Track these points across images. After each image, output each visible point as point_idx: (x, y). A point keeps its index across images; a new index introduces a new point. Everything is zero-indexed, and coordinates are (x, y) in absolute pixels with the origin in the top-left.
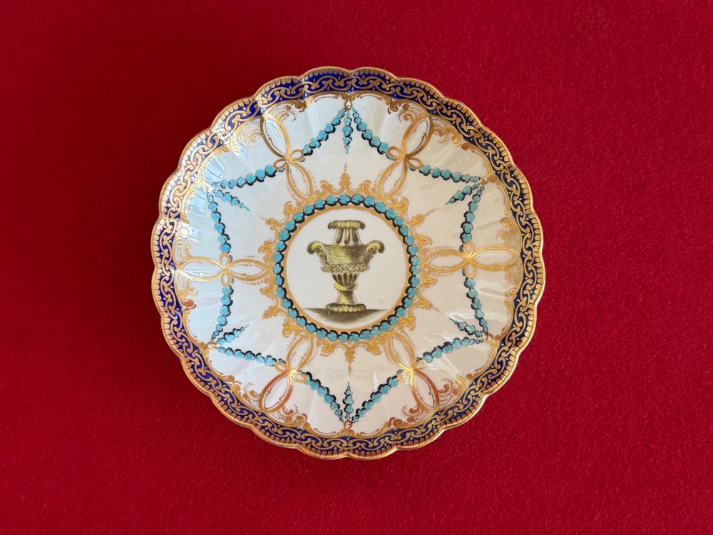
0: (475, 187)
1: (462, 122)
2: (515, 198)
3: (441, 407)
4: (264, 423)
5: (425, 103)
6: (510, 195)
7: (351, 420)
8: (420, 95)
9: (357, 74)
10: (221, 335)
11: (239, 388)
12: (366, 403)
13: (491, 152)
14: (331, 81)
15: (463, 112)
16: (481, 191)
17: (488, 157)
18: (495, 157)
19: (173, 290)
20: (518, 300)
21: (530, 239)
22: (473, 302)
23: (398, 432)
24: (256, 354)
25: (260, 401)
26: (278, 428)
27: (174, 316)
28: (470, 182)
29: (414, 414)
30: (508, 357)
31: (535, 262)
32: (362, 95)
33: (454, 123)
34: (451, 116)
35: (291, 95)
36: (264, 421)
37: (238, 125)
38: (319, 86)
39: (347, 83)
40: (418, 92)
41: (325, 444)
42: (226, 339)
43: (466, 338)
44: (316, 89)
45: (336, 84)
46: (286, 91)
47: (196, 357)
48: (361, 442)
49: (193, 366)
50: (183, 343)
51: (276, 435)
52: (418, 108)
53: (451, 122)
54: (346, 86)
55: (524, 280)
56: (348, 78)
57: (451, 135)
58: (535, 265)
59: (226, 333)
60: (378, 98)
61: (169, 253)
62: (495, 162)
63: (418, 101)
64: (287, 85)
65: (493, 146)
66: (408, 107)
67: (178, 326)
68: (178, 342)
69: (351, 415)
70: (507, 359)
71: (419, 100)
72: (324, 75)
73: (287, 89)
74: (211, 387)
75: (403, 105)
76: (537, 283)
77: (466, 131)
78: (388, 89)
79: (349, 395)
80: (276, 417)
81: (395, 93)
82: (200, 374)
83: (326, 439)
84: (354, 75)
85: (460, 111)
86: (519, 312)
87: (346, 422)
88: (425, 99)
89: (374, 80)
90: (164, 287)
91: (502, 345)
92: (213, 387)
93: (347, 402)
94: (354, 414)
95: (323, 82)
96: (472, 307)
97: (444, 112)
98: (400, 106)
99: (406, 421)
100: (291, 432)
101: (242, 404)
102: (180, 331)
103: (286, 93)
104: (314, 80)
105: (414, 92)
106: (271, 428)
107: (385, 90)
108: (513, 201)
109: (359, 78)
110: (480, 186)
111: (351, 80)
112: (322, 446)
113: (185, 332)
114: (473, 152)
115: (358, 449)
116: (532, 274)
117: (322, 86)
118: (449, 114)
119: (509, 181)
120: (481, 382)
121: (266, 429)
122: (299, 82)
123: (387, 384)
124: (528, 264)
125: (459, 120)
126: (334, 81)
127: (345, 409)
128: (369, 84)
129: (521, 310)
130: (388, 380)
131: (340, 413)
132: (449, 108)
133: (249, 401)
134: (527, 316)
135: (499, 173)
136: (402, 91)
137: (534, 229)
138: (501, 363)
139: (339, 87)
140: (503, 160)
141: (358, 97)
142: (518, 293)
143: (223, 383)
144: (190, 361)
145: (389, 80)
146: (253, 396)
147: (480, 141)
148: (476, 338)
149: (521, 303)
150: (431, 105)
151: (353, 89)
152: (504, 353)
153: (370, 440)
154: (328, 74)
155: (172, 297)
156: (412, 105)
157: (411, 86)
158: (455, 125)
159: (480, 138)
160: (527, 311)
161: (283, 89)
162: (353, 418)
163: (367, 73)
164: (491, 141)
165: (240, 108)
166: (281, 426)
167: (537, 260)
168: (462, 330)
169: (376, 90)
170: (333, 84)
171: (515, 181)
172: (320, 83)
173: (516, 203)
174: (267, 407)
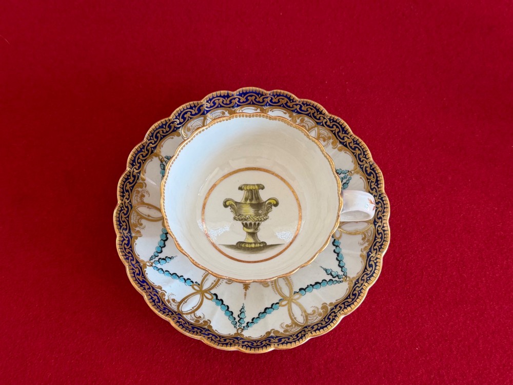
0: (345, 177)
1: (339, 131)
2: (372, 184)
3: (309, 323)
4: (179, 319)
5: (315, 117)
6: (369, 182)
7: (242, 328)
8: (313, 111)
9: (272, 94)
10: (157, 259)
11: (164, 295)
12: (255, 319)
13: (358, 152)
14: (254, 98)
15: (341, 124)
16: (349, 180)
17: (355, 156)
18: (360, 156)
19: (128, 221)
20: (370, 253)
21: (381, 211)
22: (338, 256)
23: (276, 338)
24: (179, 276)
25: (178, 307)
26: (189, 325)
27: (126, 237)
28: (342, 174)
29: (289, 328)
30: (360, 290)
31: (383, 227)
32: (274, 110)
33: (334, 132)
34: (332, 127)
35: (226, 104)
36: (179, 318)
37: (188, 120)
38: (245, 100)
39: (264, 100)
40: (311, 109)
41: (222, 340)
42: (159, 262)
43: (331, 280)
44: (244, 102)
45: (257, 100)
46: (223, 101)
47: (137, 268)
48: (248, 342)
49: (134, 273)
50: (129, 257)
51: (187, 329)
52: (311, 121)
53: (332, 131)
54: (263, 101)
55: (375, 240)
56: (266, 96)
57: (331, 141)
58: (383, 229)
59: (160, 258)
60: (284, 113)
61: (129, 195)
62: (360, 159)
63: (310, 116)
64: (224, 97)
65: (360, 148)
66: (304, 120)
67: (128, 245)
68: (126, 255)
69: (243, 325)
70: (359, 292)
71: (312, 116)
72: (250, 92)
73: (224, 99)
74: (145, 289)
75: (300, 118)
76: (384, 241)
77: (342, 137)
78: (291, 106)
79: (243, 312)
80: (188, 318)
81: (296, 109)
82: (139, 279)
83: (223, 337)
84: (270, 95)
85: (339, 123)
86: (370, 260)
87: (239, 329)
88: (315, 114)
89: (283, 99)
90: (122, 217)
91: (357, 282)
92: (146, 289)
93: (241, 317)
94: (245, 325)
95: (249, 98)
96: (337, 259)
97: (328, 124)
98: (298, 119)
99: (283, 332)
100: (198, 329)
101: (165, 305)
102: (129, 249)
103: (223, 102)
104: (243, 95)
105: (308, 109)
106: (184, 324)
107: (289, 107)
108: (371, 186)
109: (272, 97)
110: (348, 177)
111: (267, 97)
112: (220, 341)
113: (132, 250)
114: (345, 153)
115: (245, 345)
116: (381, 235)
117: (247, 100)
118: (331, 126)
119: (368, 172)
120: (340, 307)
121: (181, 323)
122: (233, 95)
123: (271, 308)
124: (378, 229)
125: (337, 130)
126: (256, 98)
127: (239, 321)
128: (279, 102)
129: (372, 259)
130: (272, 305)
131: (235, 323)
132: (332, 121)
133: (171, 304)
134: (375, 263)
135: (362, 166)
136: (300, 109)
137: (384, 204)
138: (355, 295)
139: (259, 102)
140: (365, 157)
141: (271, 111)
142: (370, 249)
143: (153, 289)
144: (133, 269)
145: (293, 100)
146: (174, 302)
147: (351, 145)
148: (338, 280)
149: (372, 255)
150: (319, 119)
151: (268, 104)
152: (357, 288)
153: (255, 341)
154: (252, 92)
155: (126, 225)
156: (306, 119)
157: (307, 105)
158: (334, 134)
159: (351, 142)
160: (376, 260)
161: (221, 99)
162: (244, 327)
163: (278, 94)
164: (358, 144)
165: (191, 108)
166: (191, 324)
167: (385, 225)
168: (329, 274)
169: (284, 107)
170: (255, 100)
171: (373, 172)
172: (246, 98)
173: (372, 187)
174: (183, 310)
